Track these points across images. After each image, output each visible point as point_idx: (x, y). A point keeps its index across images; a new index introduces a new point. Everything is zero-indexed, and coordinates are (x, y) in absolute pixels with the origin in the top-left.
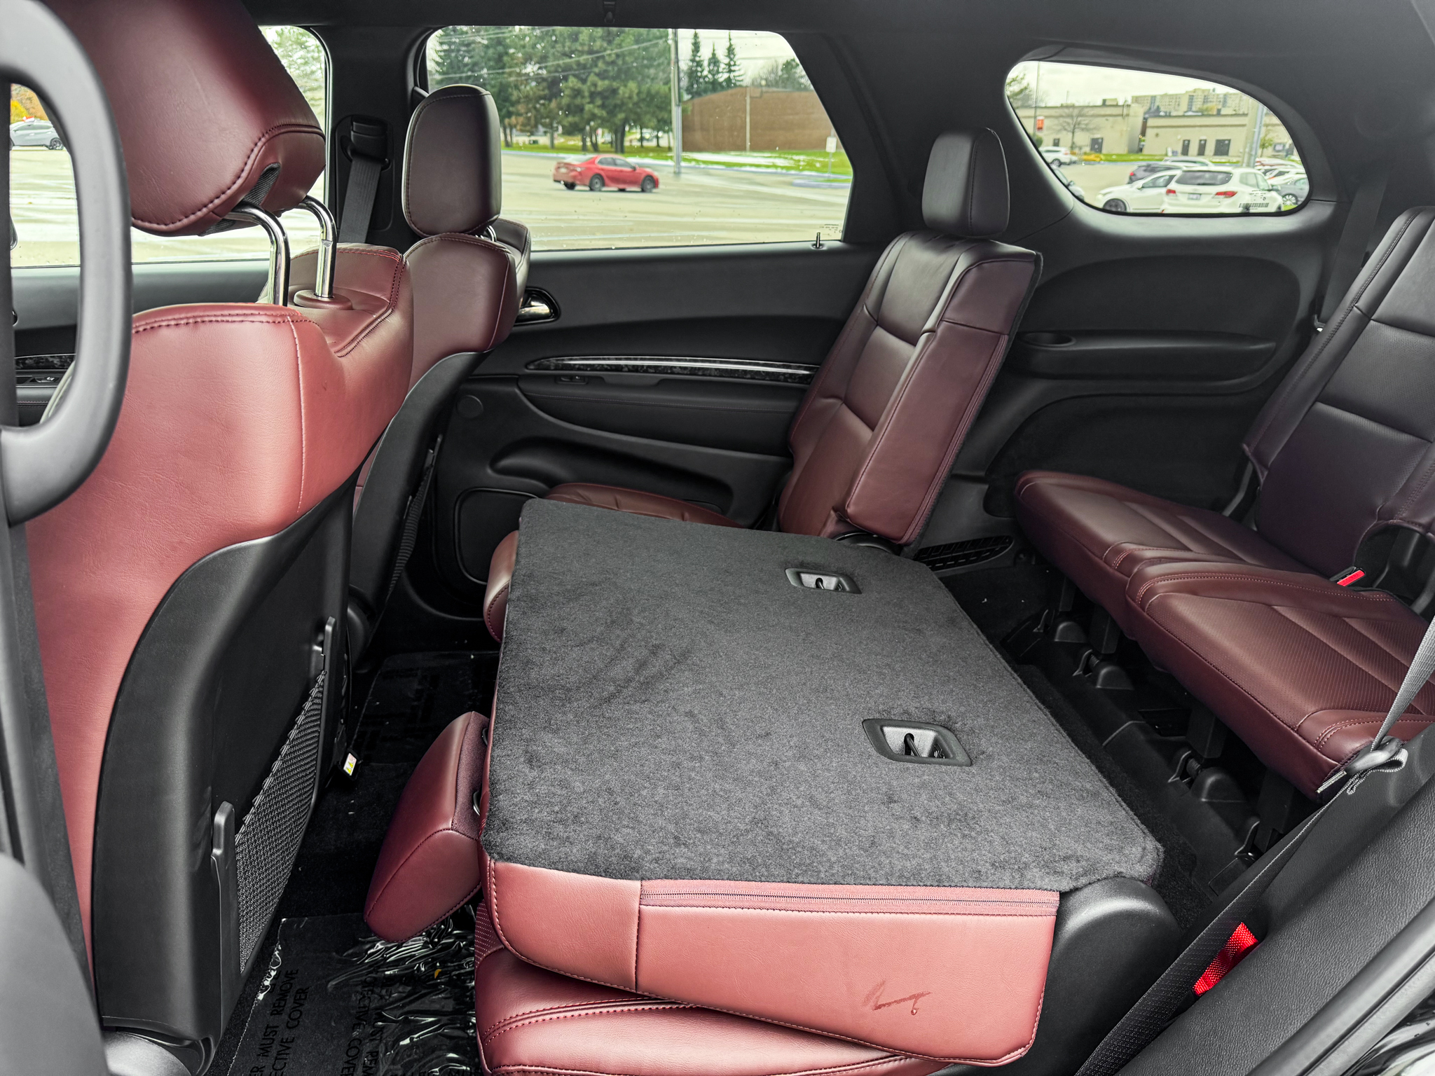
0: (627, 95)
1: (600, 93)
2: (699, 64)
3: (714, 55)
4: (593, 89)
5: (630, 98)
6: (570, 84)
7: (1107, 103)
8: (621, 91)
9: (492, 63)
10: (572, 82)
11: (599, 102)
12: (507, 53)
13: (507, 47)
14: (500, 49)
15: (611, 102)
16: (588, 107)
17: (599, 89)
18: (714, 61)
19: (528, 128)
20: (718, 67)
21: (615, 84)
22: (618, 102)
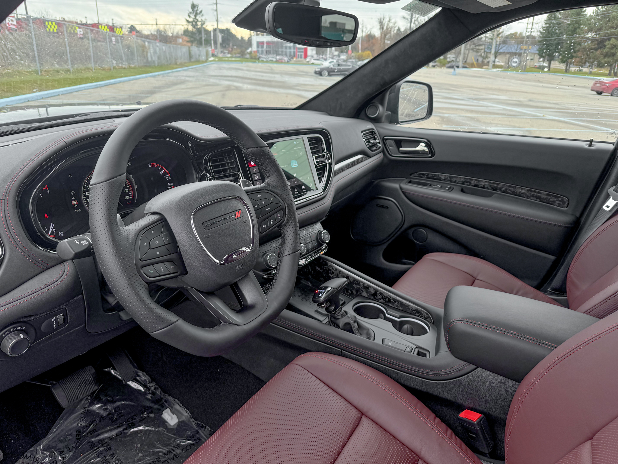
9: (569, 32)
12: (579, 28)
14: (577, 25)
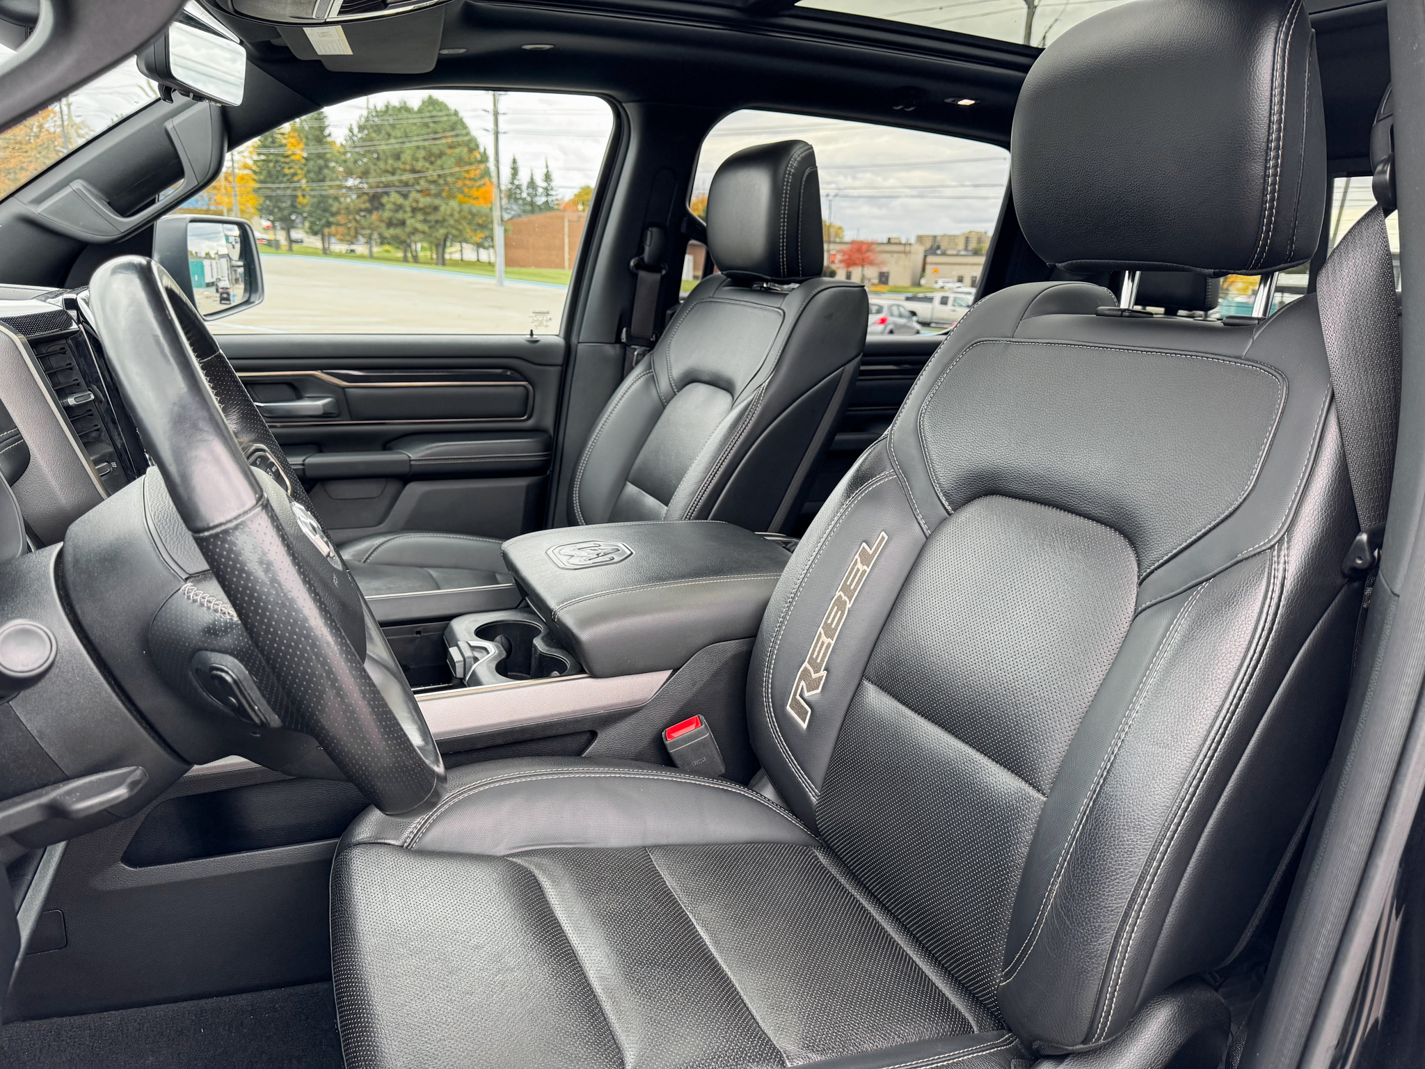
0: (448, 212)
1: (421, 209)
2: (518, 187)
3: (532, 179)
4: (414, 205)
5: (452, 215)
6: (392, 199)
7: (892, 241)
8: (442, 208)
10: (395, 197)
11: (420, 216)
13: (327, 161)
15: (432, 218)
16: (409, 222)
17: (421, 205)
18: (532, 184)
19: (348, 238)
20: (536, 190)
21: (437, 202)
22: (440, 218)
